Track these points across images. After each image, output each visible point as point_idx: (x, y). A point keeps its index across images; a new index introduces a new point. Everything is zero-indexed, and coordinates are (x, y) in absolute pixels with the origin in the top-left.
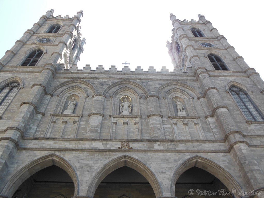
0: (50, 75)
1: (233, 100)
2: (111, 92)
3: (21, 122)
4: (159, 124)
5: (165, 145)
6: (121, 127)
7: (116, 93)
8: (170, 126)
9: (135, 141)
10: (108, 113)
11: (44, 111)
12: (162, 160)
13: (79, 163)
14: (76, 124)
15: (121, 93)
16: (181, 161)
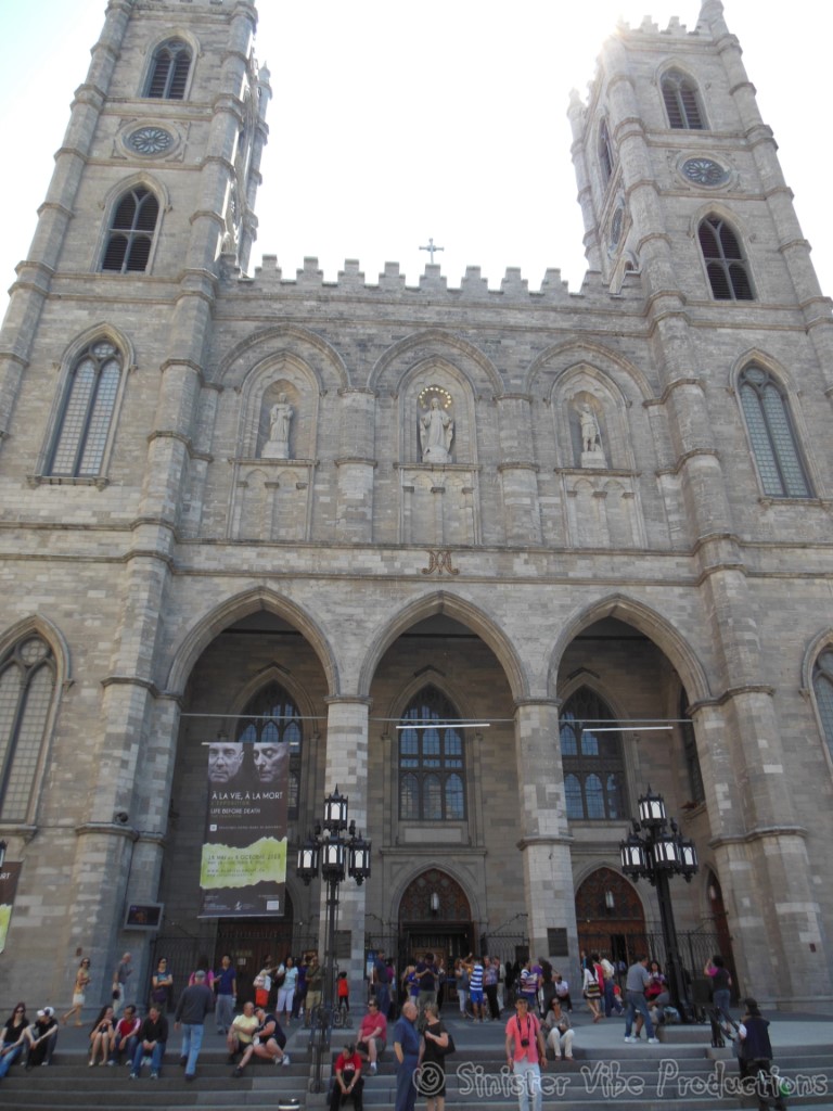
0: (205, 318)
1: (741, 422)
2: (390, 376)
3: (166, 497)
4: (530, 495)
5: (541, 561)
6: (426, 499)
7: (406, 379)
8: (557, 500)
9: (465, 549)
10: (388, 453)
11: (211, 449)
12: (531, 607)
13: (328, 611)
14: (304, 492)
15: (421, 379)
16: (576, 608)
